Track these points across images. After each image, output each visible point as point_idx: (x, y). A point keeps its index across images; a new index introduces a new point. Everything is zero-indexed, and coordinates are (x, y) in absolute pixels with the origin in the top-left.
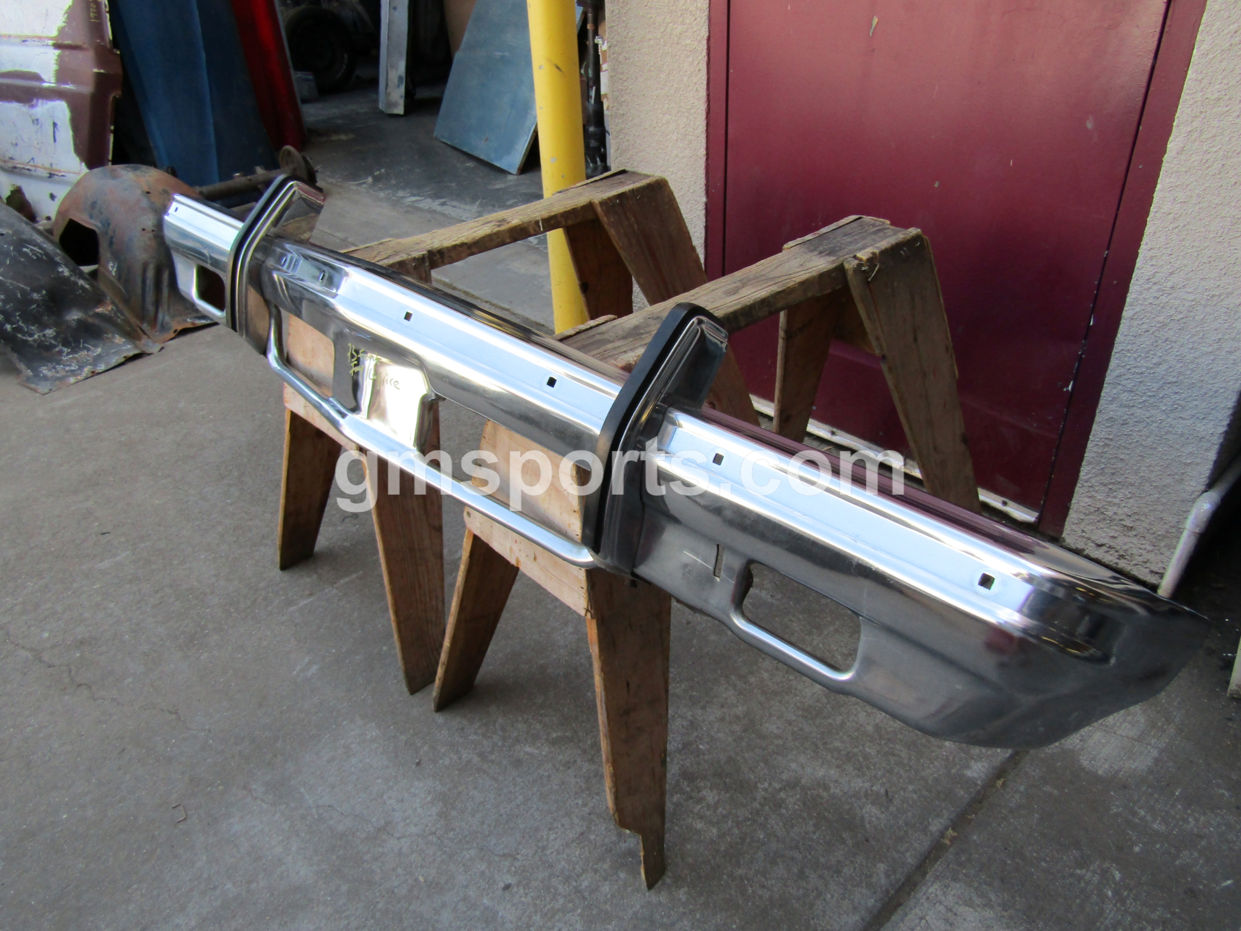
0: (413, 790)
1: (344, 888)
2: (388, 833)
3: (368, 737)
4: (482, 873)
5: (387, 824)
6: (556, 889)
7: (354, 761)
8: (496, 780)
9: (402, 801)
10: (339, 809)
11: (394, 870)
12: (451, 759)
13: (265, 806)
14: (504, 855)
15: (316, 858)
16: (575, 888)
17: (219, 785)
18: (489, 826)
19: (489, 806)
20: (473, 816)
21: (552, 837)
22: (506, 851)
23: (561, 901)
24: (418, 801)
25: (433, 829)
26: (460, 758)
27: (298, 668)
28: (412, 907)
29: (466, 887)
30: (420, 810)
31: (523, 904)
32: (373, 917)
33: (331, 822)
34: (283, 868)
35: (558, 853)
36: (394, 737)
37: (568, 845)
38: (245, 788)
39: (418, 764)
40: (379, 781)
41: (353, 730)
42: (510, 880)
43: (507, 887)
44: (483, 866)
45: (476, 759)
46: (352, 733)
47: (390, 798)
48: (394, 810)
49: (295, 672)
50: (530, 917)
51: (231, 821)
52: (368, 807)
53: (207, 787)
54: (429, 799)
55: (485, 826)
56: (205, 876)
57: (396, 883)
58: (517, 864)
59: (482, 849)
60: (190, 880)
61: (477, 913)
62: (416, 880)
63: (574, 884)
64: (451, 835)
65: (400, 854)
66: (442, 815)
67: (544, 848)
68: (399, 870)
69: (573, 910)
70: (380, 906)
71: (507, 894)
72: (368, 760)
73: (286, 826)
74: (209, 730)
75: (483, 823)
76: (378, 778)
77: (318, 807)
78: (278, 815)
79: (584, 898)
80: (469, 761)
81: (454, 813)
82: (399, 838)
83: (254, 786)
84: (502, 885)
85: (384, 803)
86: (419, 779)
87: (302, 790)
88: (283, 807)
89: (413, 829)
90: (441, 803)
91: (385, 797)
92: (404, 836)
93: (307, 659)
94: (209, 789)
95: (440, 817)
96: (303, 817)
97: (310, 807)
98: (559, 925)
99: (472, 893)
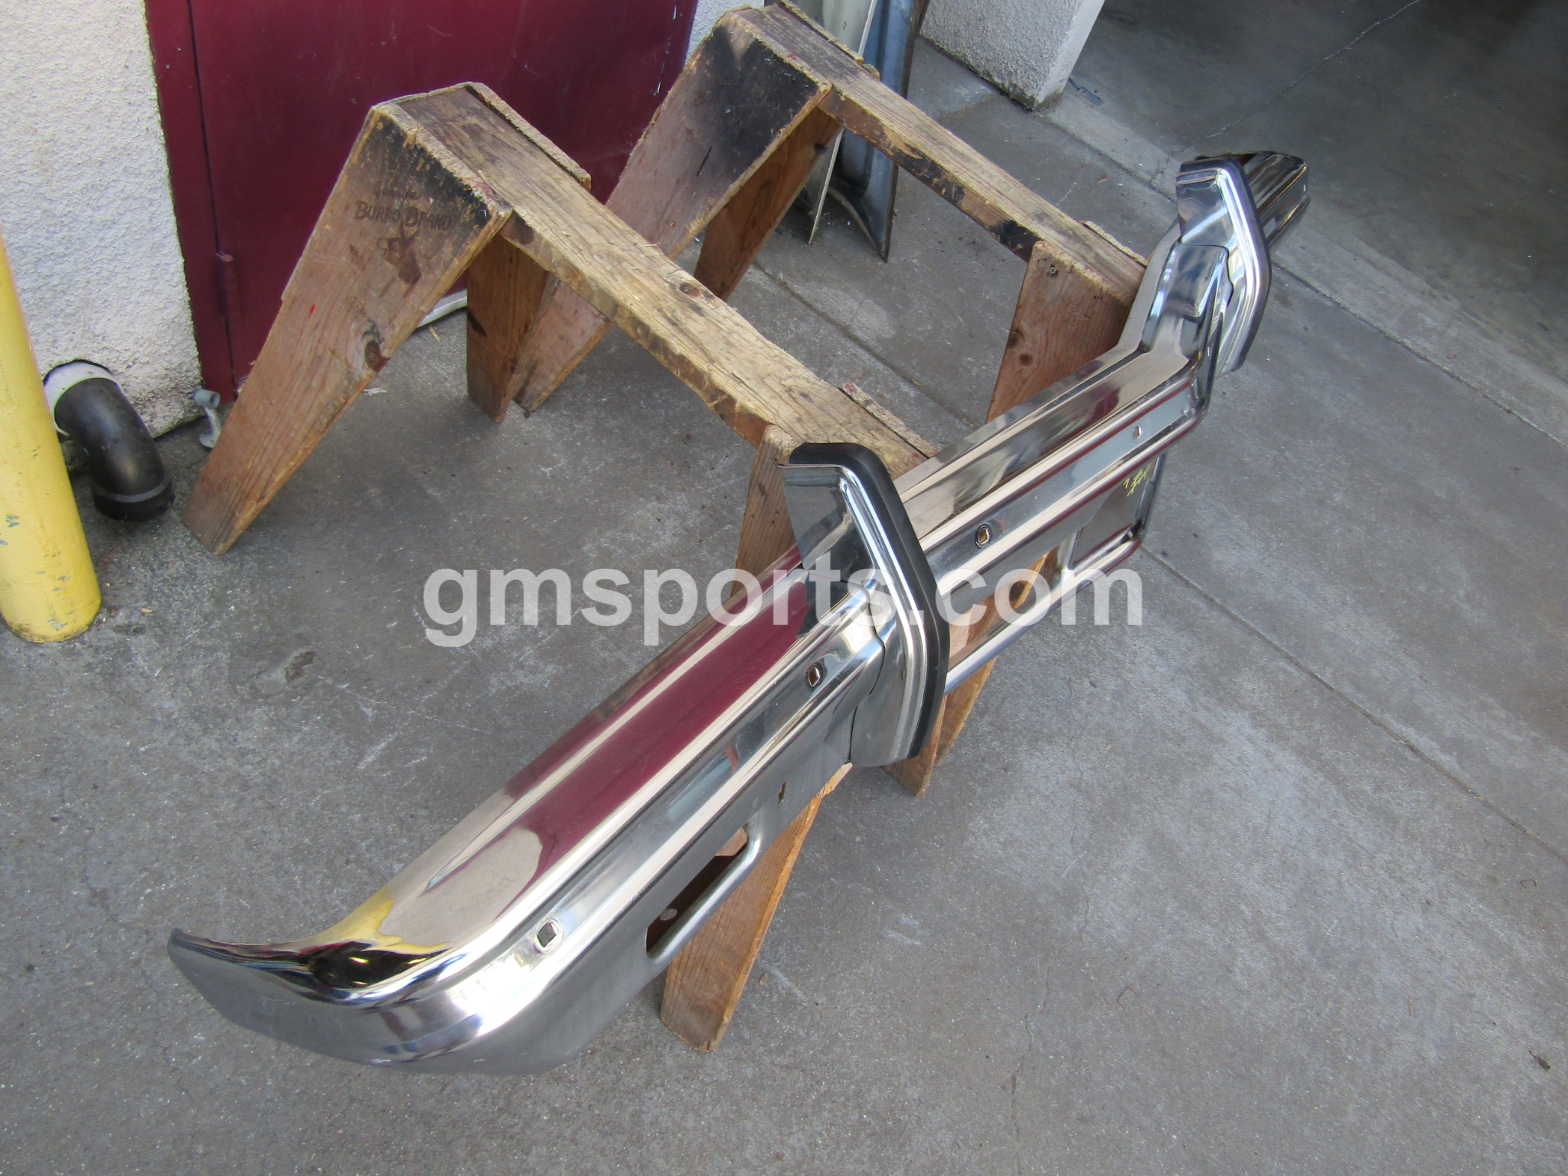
0: (1033, 769)
1: (1136, 808)
2: (1080, 782)
3: (987, 826)
4: (1088, 703)
5: (1072, 785)
6: (1083, 651)
7: (1018, 833)
8: (1004, 699)
9: (1047, 777)
10: (1072, 833)
11: (1108, 771)
12: (992, 741)
13: (1091, 908)
14: (1069, 688)
15: (1121, 839)
16: (1078, 638)
17: (1086, 969)
18: (1048, 701)
19: (1031, 703)
20: (1043, 715)
21: (1044, 654)
22: (1066, 687)
23: (1090, 648)
24: (1042, 763)
25: (1064, 746)
26: (990, 732)
27: (909, 942)
28: (1131, 750)
29: (1102, 713)
30: (1051, 760)
31: (1101, 673)
32: (1149, 778)
33: (1086, 836)
34: (1138, 866)
35: (1056, 650)
36: (981, 800)
37: (1047, 643)
38: (1080, 939)
39: (1006, 770)
40: (1033, 803)
41: (983, 845)
42: (1087, 683)
43: (1093, 684)
44: (1083, 704)
45: (987, 718)
46: (986, 844)
47: (1047, 789)
48: (1057, 783)
49: (917, 943)
50: (1109, 668)
51: (1115, 936)
52: (1061, 806)
53: (1091, 981)
54: (1038, 754)
55: (1050, 704)
56: (1169, 937)
57: (1118, 767)
58: (1074, 678)
59: (1070, 705)
60: (1179, 949)
61: (1118, 703)
62: (1110, 751)
63: (1075, 639)
64: (1066, 731)
65: (1094, 769)
66: (1050, 739)
67: (1054, 659)
68: (1107, 766)
69: (1095, 640)
70: (1139, 775)
71: (1098, 684)
72: (1014, 819)
73: (1103, 878)
74: (1026, 1017)
75: (1047, 707)
76: (1030, 804)
77: (1077, 853)
78: (1096, 891)
79: (1083, 633)
80: (991, 723)
81: (1045, 730)
82: (1082, 773)
83: (1075, 929)
84: (1093, 689)
85: (1054, 792)
86: (1021, 767)
87: (1064, 875)
88: (1086, 888)
89: (1070, 762)
90: (1040, 743)
91: (1048, 793)
92: (1078, 769)
93: (892, 934)
94: (1092, 978)
95: (1051, 742)
96: (1090, 864)
97: (1079, 862)
98: (1107, 649)
99: (1105, 709)
